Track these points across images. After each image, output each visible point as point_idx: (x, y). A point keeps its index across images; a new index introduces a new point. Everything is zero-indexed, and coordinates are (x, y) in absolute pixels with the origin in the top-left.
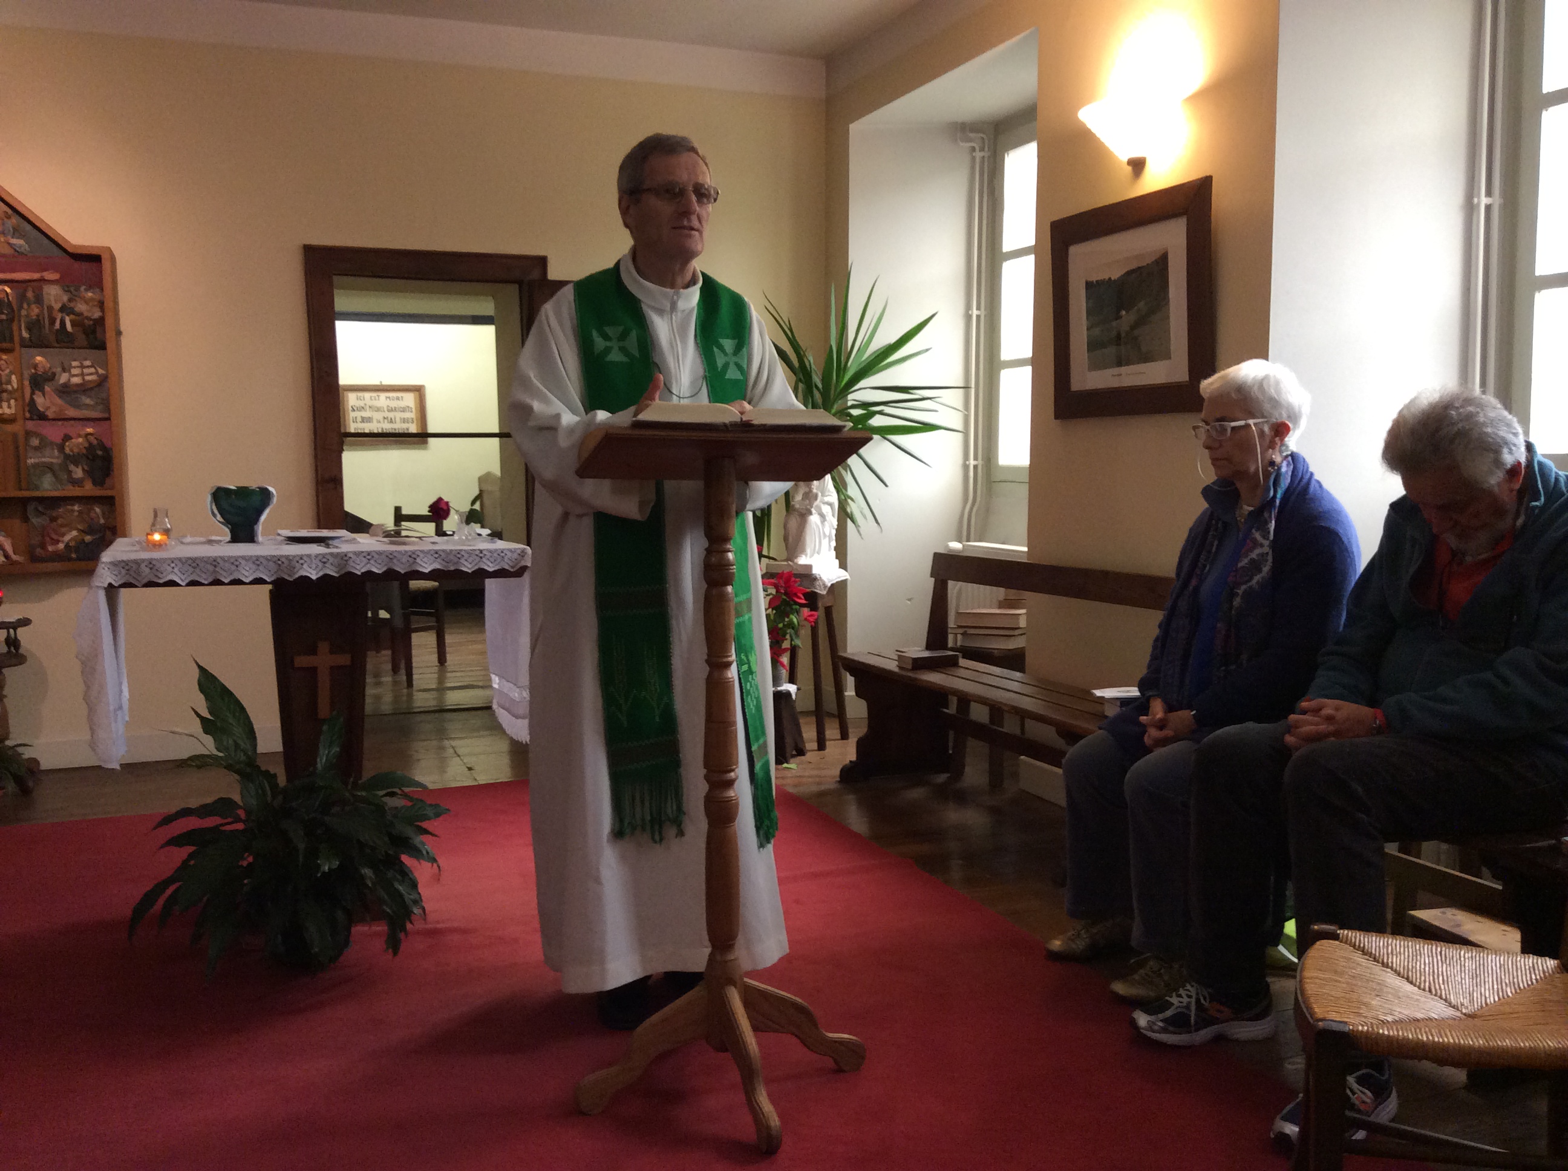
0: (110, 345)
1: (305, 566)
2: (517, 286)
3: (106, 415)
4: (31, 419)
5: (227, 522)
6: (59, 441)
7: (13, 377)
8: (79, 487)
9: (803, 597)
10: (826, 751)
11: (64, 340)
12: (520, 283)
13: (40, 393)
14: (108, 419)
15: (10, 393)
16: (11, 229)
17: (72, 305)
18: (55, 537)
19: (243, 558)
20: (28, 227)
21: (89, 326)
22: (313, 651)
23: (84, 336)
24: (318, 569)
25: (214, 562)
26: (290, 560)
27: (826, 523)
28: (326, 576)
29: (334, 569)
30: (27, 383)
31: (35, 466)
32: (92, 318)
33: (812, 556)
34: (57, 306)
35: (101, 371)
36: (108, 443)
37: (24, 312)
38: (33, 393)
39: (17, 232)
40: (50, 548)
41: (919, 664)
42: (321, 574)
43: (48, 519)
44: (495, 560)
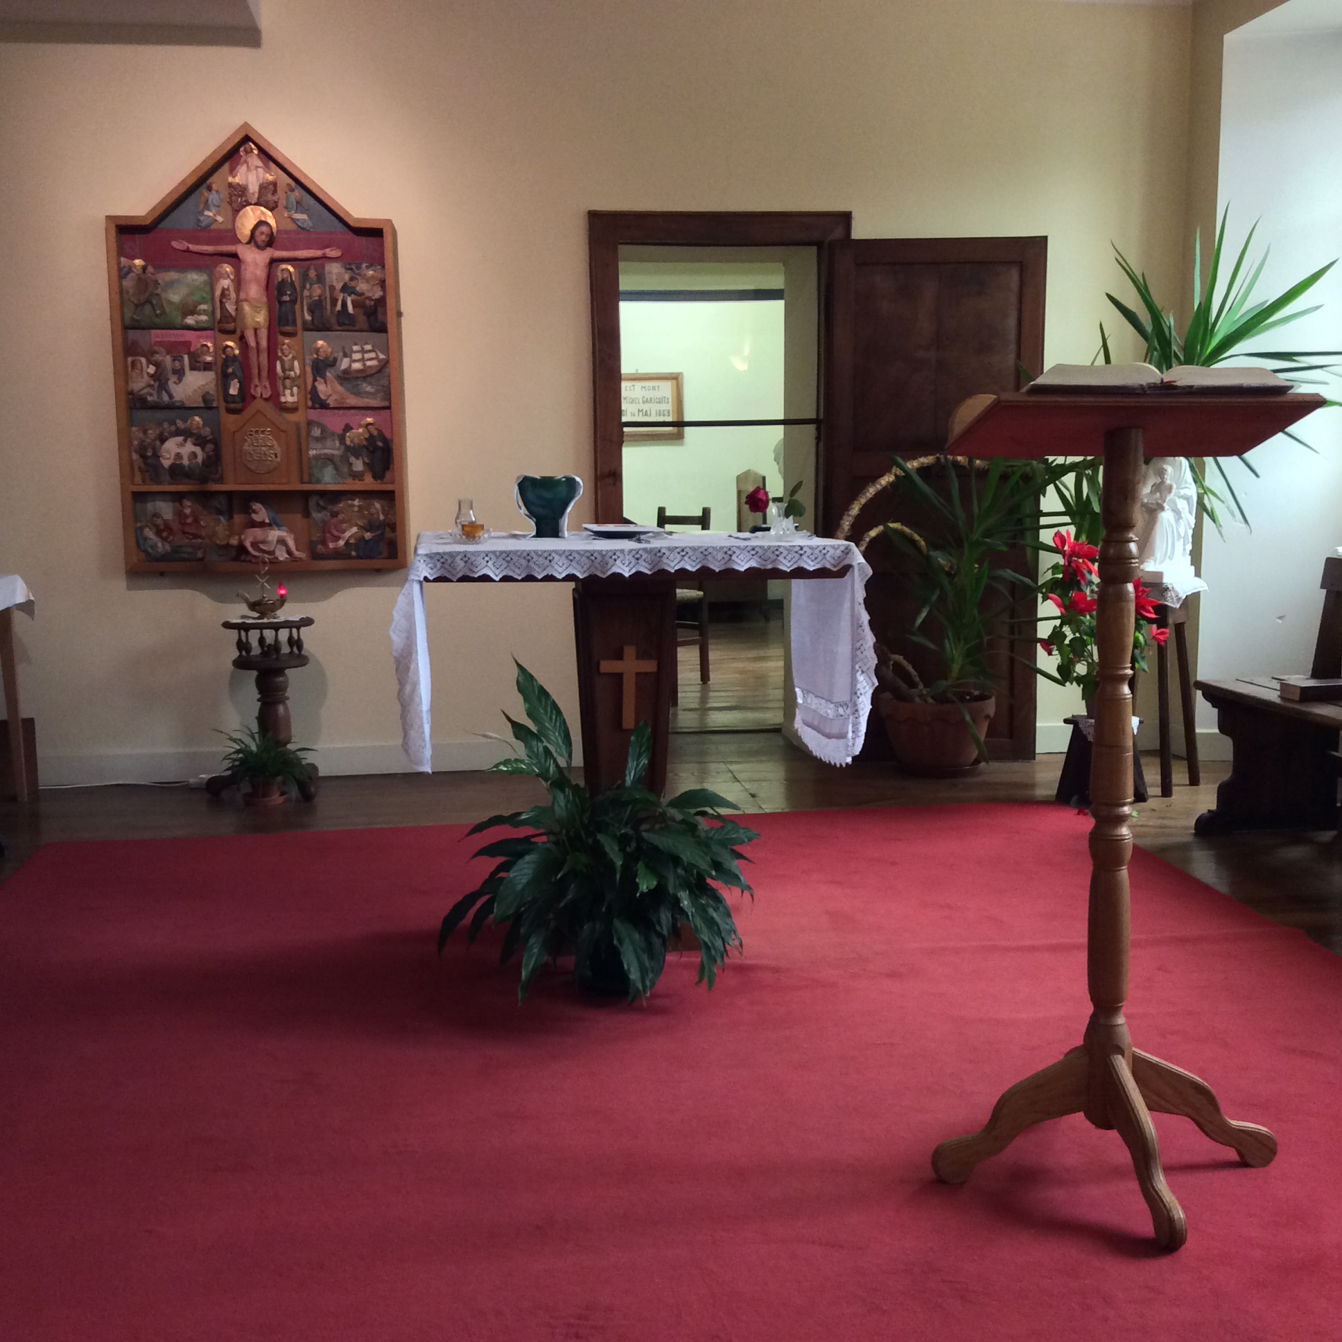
0: (391, 326)
1: (618, 562)
2: (814, 249)
3: (386, 404)
4: (313, 408)
5: (532, 513)
6: (339, 430)
7: (296, 363)
8: (359, 480)
9: (1152, 611)
10: (1173, 797)
11: (345, 322)
12: (819, 245)
13: (322, 380)
14: (389, 408)
15: (293, 380)
16: (295, 204)
17: (353, 284)
18: (336, 533)
19: (556, 552)
20: (312, 201)
21: (371, 306)
22: (619, 656)
23: (364, 318)
24: (631, 565)
25: (528, 556)
26: (603, 556)
27: (1181, 521)
28: (638, 574)
29: (647, 565)
30: (309, 369)
31: (317, 457)
32: (373, 298)
33: (1162, 562)
34: (339, 286)
35: (382, 356)
36: (388, 435)
37: (306, 293)
38: (315, 380)
39: (299, 206)
40: (331, 545)
41: (1307, 695)
42: (633, 571)
43: (329, 514)
44: (816, 558)
